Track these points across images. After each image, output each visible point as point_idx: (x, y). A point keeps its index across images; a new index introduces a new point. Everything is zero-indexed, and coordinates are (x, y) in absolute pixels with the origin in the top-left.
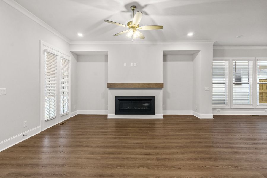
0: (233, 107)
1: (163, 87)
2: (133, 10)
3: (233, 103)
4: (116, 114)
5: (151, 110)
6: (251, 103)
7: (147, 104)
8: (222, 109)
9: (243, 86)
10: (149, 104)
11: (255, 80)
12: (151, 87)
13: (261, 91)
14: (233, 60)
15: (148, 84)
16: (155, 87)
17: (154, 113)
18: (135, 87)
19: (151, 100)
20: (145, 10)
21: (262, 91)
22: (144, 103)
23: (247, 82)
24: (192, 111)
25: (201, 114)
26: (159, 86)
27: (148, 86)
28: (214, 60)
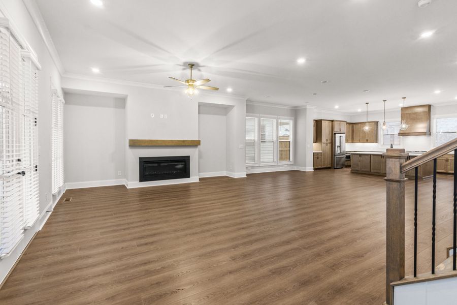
0: (262, 164)
1: (200, 145)
2: (192, 67)
3: (262, 160)
4: (140, 181)
5: (185, 173)
6: (275, 160)
7: (180, 166)
8: (253, 167)
9: (267, 143)
10: (183, 166)
11: (277, 138)
12: (187, 144)
13: (281, 149)
14: (261, 117)
15: (184, 141)
16: (191, 144)
17: (189, 176)
18: (167, 144)
19: (185, 160)
20: (201, 68)
21: (283, 149)
22: (177, 165)
23: (271, 139)
24: (225, 172)
25: (236, 173)
26: (195, 144)
27: (183, 144)
28: (247, 116)
